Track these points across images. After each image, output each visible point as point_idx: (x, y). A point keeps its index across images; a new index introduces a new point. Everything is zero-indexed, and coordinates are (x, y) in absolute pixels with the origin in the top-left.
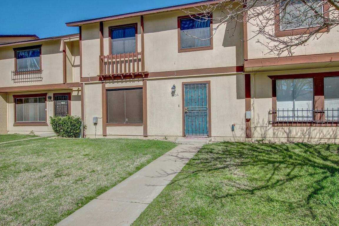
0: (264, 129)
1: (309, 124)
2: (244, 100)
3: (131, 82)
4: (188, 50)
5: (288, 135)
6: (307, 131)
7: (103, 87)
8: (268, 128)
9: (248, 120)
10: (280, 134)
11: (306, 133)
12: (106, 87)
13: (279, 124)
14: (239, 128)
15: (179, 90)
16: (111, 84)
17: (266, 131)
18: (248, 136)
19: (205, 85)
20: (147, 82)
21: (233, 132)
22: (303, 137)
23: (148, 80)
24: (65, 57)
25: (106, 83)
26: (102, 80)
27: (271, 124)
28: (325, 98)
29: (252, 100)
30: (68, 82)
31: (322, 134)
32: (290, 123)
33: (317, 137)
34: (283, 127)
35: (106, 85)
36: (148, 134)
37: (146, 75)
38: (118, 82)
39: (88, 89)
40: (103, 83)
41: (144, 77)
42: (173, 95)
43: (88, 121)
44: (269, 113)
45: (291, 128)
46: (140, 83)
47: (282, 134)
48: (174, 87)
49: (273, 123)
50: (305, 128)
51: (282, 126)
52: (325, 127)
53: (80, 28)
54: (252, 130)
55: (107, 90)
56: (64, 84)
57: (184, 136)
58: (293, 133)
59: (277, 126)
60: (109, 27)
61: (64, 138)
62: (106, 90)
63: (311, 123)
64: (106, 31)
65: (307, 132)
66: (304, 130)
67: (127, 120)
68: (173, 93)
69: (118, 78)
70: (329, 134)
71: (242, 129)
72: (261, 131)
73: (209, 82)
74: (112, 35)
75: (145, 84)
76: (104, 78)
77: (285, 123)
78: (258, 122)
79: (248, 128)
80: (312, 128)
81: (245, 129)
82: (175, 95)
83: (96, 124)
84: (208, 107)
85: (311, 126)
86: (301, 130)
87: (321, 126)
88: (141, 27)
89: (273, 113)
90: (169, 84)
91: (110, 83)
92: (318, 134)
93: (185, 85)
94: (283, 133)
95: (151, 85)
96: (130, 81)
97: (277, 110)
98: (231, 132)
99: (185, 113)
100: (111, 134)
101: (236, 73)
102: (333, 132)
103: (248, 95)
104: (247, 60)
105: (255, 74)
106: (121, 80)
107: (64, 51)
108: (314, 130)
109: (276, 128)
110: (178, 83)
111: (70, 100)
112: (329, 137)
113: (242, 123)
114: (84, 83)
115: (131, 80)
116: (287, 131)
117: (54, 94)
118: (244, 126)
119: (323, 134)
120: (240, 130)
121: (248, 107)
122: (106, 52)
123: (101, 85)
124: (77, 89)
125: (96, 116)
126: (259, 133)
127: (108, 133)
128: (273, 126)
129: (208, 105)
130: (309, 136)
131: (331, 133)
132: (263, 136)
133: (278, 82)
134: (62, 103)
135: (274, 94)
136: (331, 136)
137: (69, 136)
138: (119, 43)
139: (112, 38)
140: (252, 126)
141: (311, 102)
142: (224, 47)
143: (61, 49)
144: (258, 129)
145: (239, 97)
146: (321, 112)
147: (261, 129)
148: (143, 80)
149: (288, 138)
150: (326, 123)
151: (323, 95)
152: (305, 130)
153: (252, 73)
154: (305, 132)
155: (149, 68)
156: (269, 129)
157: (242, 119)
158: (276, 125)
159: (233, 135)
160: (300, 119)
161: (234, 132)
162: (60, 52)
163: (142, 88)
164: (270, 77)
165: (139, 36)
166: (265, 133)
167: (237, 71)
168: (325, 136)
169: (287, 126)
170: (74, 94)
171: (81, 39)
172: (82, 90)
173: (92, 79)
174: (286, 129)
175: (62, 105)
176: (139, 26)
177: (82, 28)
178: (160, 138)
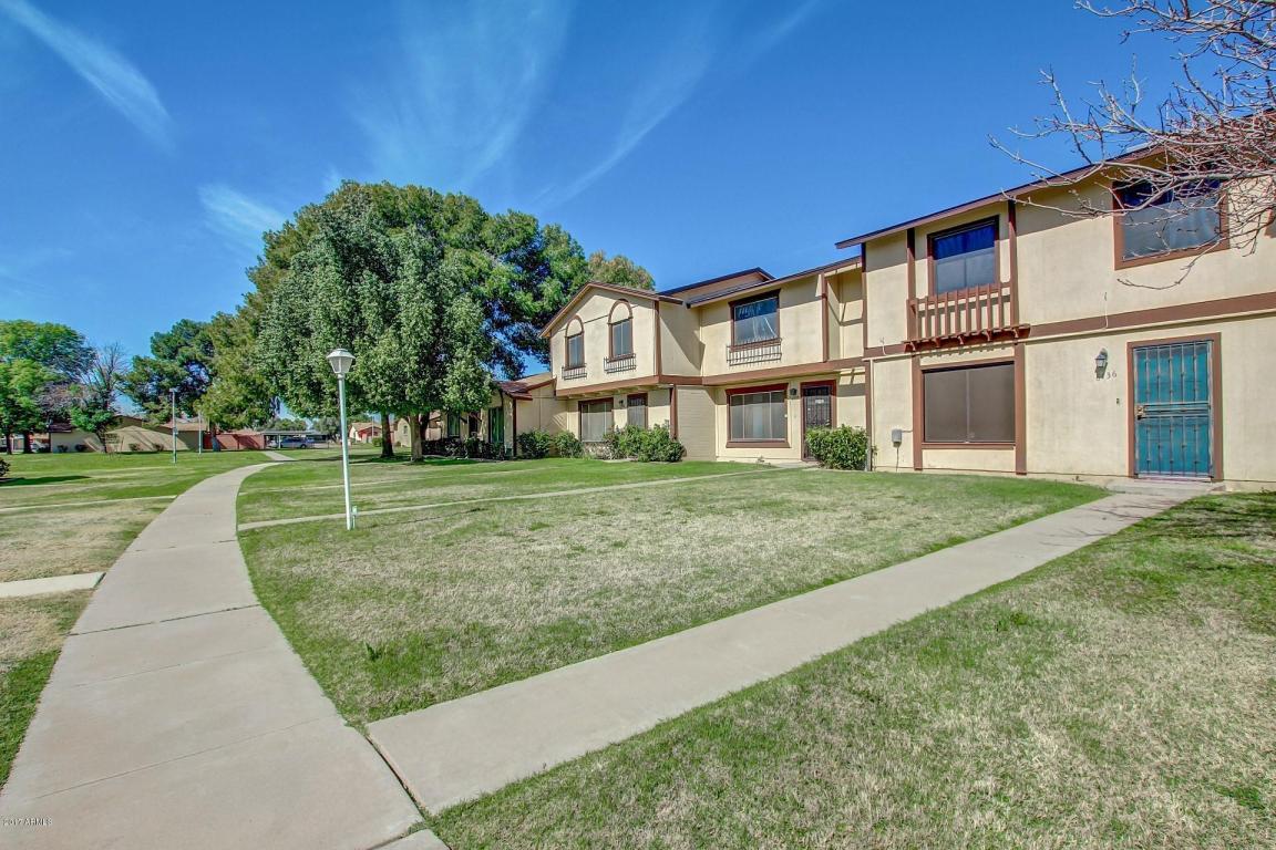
3: (984, 351)
4: (1146, 260)
7: (916, 365)
12: (921, 365)
15: (1119, 363)
16: (935, 357)
19: (1204, 348)
20: (1027, 347)
23: (1027, 343)
24: (826, 306)
25: (922, 356)
26: (912, 351)
30: (831, 359)
35: (921, 360)
36: (1028, 469)
37: (1024, 332)
38: (950, 353)
39: (880, 371)
40: (914, 356)
41: (1017, 336)
42: (1100, 376)
43: (881, 439)
46: (1008, 352)
48: (1103, 356)
53: (864, 245)
55: (924, 372)
56: (824, 362)
57: (1134, 475)
60: (928, 236)
61: (835, 470)
62: (922, 371)
64: (922, 244)
67: (972, 435)
68: (1100, 371)
69: (950, 344)
73: (1216, 338)
74: (934, 252)
75: (1021, 354)
76: (916, 347)
82: (1106, 374)
83: (897, 444)
84: (1211, 402)
88: (1010, 224)
90: (1086, 350)
91: (930, 355)
93: (1133, 348)
95: (1036, 355)
96: (981, 349)
99: (1135, 419)
100: (933, 464)
106: (957, 348)
107: (825, 296)
110: (1117, 347)
111: (835, 394)
114: (871, 359)
115: (984, 345)
117: (802, 384)
122: (923, 291)
123: (910, 361)
124: (850, 372)
125: (898, 427)
127: (925, 465)
129: (1211, 397)
134: (819, 402)
137: (844, 467)
138: (953, 266)
139: (936, 258)
143: (819, 293)
148: (1016, 344)
155: (1031, 315)
162: (818, 299)
163: (1012, 363)
165: (1004, 245)
170: (845, 381)
171: (865, 268)
172: (868, 374)
173: (890, 349)
175: (817, 405)
176: (1004, 223)
177: (867, 246)
178: (1061, 478)
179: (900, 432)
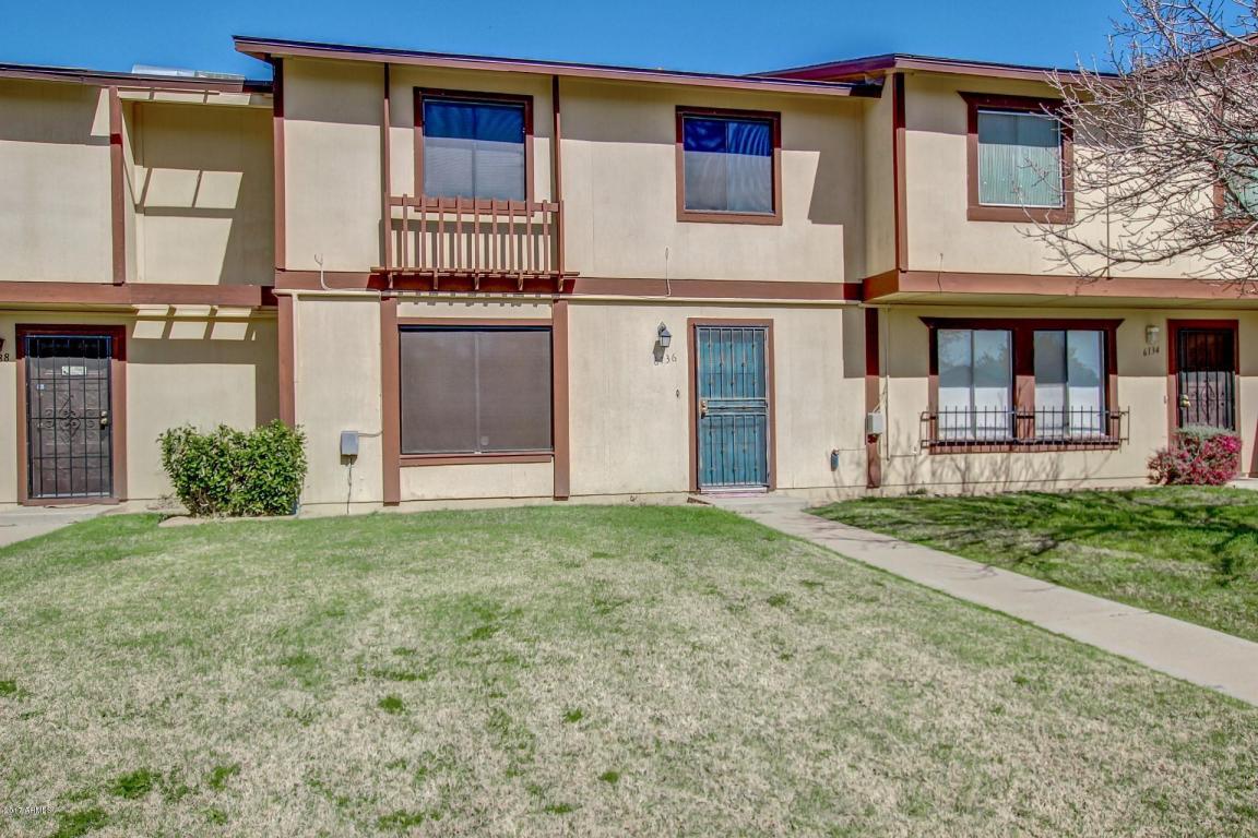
0: (910, 461)
1: (1006, 447)
2: (861, 382)
3: (508, 305)
4: (709, 217)
5: (963, 477)
6: (1002, 463)
7: (387, 316)
8: (920, 458)
9: (872, 439)
10: (947, 475)
11: (1000, 468)
12: (399, 315)
13: (947, 448)
14: (851, 462)
15: (678, 344)
16: (423, 305)
17: (916, 466)
18: (873, 483)
19: (759, 334)
20: (570, 307)
21: (836, 472)
22: (994, 480)
23: (572, 301)
24: (121, 164)
25: (401, 299)
26: (384, 287)
27: (926, 447)
28: (1038, 382)
29: (882, 381)
30: (129, 278)
31: (1030, 471)
32: (971, 443)
33: (1022, 479)
34: (954, 456)
35: (398, 307)
37: (571, 284)
38: (451, 301)
40: (384, 298)
42: (658, 359)
44: (922, 420)
45: (971, 456)
46: (542, 312)
47: (950, 474)
49: (932, 445)
50: (999, 457)
51: (952, 453)
52: (1036, 452)
53: (277, 62)
54: (884, 464)
55: (403, 328)
56: (115, 285)
57: (696, 490)
58: (976, 470)
59: (941, 453)
60: (416, 90)
61: (246, 518)
62: (399, 326)
63: (1013, 444)
64: (404, 100)
65: (1003, 468)
66: (996, 463)
67: (485, 441)
68: (659, 351)
69: (454, 286)
70: (1044, 469)
71: (858, 464)
72: (904, 468)
73: (769, 324)
74: (425, 121)
75: (561, 316)
77: (961, 444)
78: (898, 444)
79: (873, 461)
80: (1014, 456)
81: (865, 465)
82: (665, 357)
83: (349, 459)
84: (767, 399)
85: (1011, 450)
86: (991, 464)
87: (1029, 451)
88: (551, 116)
89: (932, 418)
90: (643, 323)
91: (416, 300)
92: (1024, 473)
93: (694, 326)
94: (954, 472)
95: (582, 321)
96: (502, 301)
97: (941, 409)
98: (831, 472)
99: (696, 416)
100: (419, 493)
101: (843, 302)
102: (1052, 464)
103: (873, 367)
104: (905, 272)
105: (889, 310)
106: (466, 295)
107: (116, 139)
108: (1017, 460)
109: (938, 458)
110: (677, 320)
111: (122, 356)
112: (1043, 477)
113: (859, 446)
114: (295, 292)
115: (510, 295)
116: (962, 466)
117: (20, 328)
118: (864, 457)
119: (1033, 471)
120: (853, 466)
121: (873, 401)
122: (404, 184)
123: (376, 305)
124: (164, 313)
125: (349, 428)
126: (899, 475)
127: (405, 493)
128: (931, 453)
129: (767, 393)
130: (1007, 476)
131: (1048, 468)
132: (909, 482)
133: (942, 334)
135: (934, 369)
136: (1048, 476)
138: (455, 154)
139: (428, 132)
140: (883, 454)
141: (1005, 391)
142: (813, 222)
143: (101, 128)
144: (897, 462)
145: (849, 373)
146: (1029, 417)
147: (903, 462)
148: (556, 301)
149: (963, 483)
150: (1040, 443)
151: (1032, 373)
152: (999, 462)
153: (884, 306)
154: (997, 467)
155: (579, 260)
156: (922, 463)
157: (859, 436)
158: (938, 449)
159: (835, 481)
160: (990, 435)
161: (839, 473)
162: (97, 141)
163: (549, 328)
164: (926, 321)
165: (540, 145)
166: (913, 474)
167: (846, 297)
168: (1037, 474)
169: (962, 452)
171: (279, 111)
173: (335, 278)
174: (960, 459)
175: (70, 378)
176: (541, 111)
177: (286, 64)
178: (615, 501)
179: (349, 438)
